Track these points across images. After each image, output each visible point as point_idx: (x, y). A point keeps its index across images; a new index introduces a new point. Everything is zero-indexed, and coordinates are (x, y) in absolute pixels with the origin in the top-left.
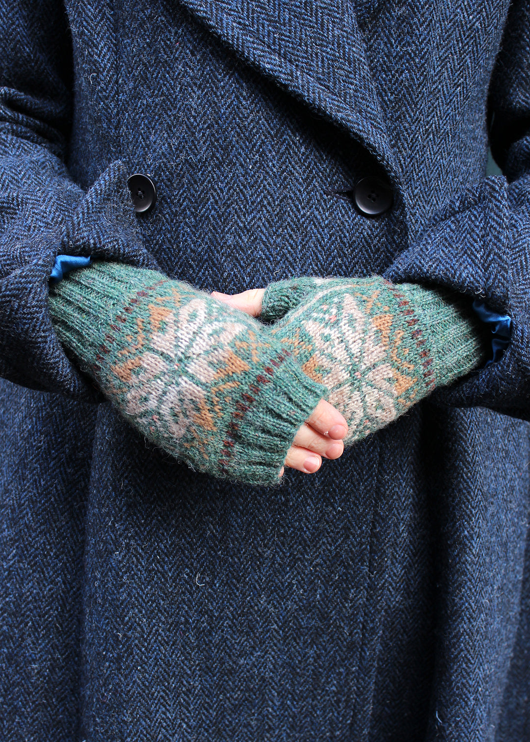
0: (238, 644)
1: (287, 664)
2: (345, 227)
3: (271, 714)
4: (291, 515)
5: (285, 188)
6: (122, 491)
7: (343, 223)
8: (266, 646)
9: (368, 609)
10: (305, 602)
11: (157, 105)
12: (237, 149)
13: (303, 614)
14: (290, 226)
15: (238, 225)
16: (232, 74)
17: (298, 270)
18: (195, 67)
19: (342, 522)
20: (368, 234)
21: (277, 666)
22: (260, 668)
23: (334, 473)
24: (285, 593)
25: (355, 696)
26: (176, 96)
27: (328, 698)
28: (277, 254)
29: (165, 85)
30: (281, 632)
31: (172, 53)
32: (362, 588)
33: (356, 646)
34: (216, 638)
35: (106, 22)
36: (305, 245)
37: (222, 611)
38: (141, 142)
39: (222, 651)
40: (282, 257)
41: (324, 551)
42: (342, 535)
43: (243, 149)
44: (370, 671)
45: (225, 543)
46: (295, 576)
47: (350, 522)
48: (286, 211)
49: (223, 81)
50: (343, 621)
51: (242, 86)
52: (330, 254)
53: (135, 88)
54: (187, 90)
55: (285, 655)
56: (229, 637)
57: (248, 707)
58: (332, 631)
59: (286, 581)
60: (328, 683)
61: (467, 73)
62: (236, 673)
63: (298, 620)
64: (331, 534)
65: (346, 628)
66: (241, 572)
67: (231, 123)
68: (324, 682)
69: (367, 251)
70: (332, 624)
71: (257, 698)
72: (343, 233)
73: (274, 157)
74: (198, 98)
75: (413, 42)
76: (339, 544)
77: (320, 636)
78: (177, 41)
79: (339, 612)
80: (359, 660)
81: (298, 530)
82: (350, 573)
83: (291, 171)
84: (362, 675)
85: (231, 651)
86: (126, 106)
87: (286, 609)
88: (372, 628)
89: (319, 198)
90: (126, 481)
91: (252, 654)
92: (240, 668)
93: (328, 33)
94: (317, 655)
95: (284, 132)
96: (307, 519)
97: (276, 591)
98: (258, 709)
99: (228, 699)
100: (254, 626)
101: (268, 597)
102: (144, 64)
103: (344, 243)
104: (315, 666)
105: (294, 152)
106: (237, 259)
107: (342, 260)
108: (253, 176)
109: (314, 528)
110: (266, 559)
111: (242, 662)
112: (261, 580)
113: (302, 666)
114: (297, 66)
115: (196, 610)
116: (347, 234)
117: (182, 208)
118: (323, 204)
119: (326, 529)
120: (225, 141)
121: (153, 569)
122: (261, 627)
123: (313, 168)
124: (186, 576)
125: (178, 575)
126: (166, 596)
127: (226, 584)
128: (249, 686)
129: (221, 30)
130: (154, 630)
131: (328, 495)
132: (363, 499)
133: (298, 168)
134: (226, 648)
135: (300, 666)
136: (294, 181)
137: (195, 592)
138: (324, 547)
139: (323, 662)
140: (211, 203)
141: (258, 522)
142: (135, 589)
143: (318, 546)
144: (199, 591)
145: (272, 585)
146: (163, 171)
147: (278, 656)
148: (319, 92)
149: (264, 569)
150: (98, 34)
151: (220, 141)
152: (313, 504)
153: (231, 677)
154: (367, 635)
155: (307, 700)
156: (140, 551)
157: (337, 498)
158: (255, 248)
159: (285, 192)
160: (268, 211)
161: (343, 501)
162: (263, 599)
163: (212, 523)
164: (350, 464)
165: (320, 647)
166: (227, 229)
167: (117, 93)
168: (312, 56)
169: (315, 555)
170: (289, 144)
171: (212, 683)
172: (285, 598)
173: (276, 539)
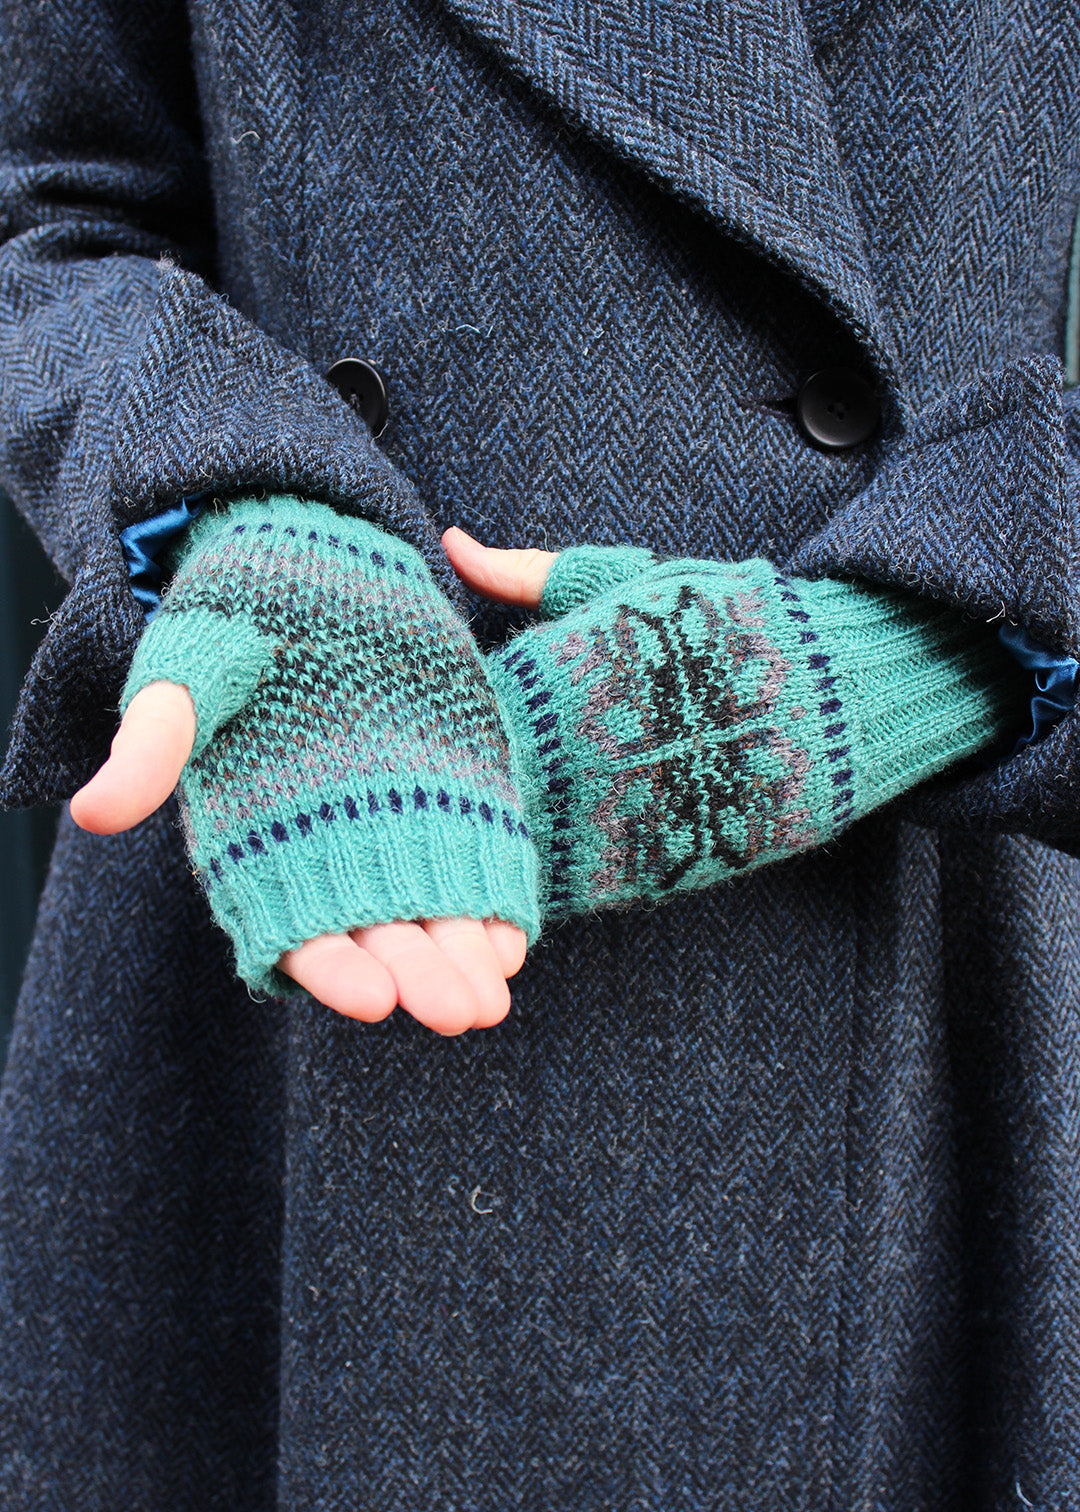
0: (569, 1350)
1: (679, 1405)
2: (780, 474)
4: (676, 1080)
5: (656, 396)
7: (775, 466)
8: (633, 1363)
9: (848, 1283)
10: (714, 1270)
11: (388, 215)
12: (558, 314)
13: (711, 1296)
14: (669, 475)
15: (560, 473)
16: (549, 156)
18: (470, 139)
19: (787, 1093)
20: (826, 487)
21: (657, 1410)
22: (620, 1409)
23: (766, 990)
24: (671, 1249)
25: (830, 1481)
26: (430, 200)
27: (770, 1484)
28: (642, 533)
29: (406, 175)
30: (664, 1335)
31: (420, 109)
33: (826, 1368)
34: (521, 1331)
35: (283, 32)
36: (700, 512)
37: (531, 1274)
38: (353, 291)
39: (533, 1363)
40: (651, 539)
41: (750, 1158)
42: (787, 1123)
43: (570, 314)
44: (860, 1424)
45: (534, 1131)
46: (690, 1214)
47: (803, 1095)
48: (659, 443)
49: (528, 170)
50: (797, 1312)
51: (567, 182)
52: (751, 531)
53: (342, 177)
54: (452, 187)
55: (675, 1385)
56: (547, 1333)
57: (594, 1491)
58: (774, 1335)
59: (671, 1223)
60: (771, 1451)
61: (1045, 145)
62: (566, 1414)
63: (699, 1310)
64: (765, 1121)
65: (805, 1328)
66: (570, 1195)
67: (545, 259)
68: (762, 1448)
70: (773, 1319)
71: (615, 1475)
72: (776, 485)
73: (634, 330)
74: (477, 207)
75: (932, 86)
76: (782, 1146)
77: (750, 1345)
78: (431, 85)
79: (788, 1293)
80: (836, 1398)
81: (695, 1114)
82: (807, 1206)
83: (669, 360)
84: (843, 1433)
85: (554, 1363)
86: (322, 211)
87: (673, 1283)
88: (860, 1326)
89: (727, 414)
91: (600, 1376)
92: (575, 1404)
93: (755, 69)
94: (745, 1388)
95: (655, 277)
96: (712, 1089)
97: (649, 1243)
99: (551, 1468)
100: (604, 1316)
102: (364, 129)
103: (779, 507)
104: (740, 1413)
105: (677, 321)
107: (775, 543)
108: (590, 370)
109: (727, 1108)
110: (626, 1172)
111: (578, 1390)
112: (617, 1217)
113: (713, 1411)
114: (690, 138)
115: (475, 1266)
116: (786, 489)
117: (442, 433)
118: (735, 426)
119: (752, 1111)
120: (533, 296)
121: (385, 1168)
122: (620, 1318)
123: (716, 353)
124: (452, 1191)
125: (436, 1185)
126: (411, 1227)
127: (539, 1217)
128: (596, 1447)
129: (532, 66)
130: (383, 1294)
131: (755, 1036)
132: (827, 1042)
133: (684, 353)
134: (543, 1356)
135: (708, 1410)
136: (676, 380)
137: (471, 1225)
138: (750, 1151)
139: (757, 1404)
140: (504, 425)
141: (606, 1092)
142: (348, 1204)
143: (738, 1149)
144: (481, 1226)
145: (641, 1231)
146: (402, 355)
147: (660, 1386)
148: (736, 194)
149: (621, 1194)
150: (266, 57)
151: (523, 297)
152: (724, 1056)
153: (556, 1423)
154: (849, 1341)
155: (726, 1487)
156: (360, 1129)
157: (773, 1043)
158: (596, 521)
159: (658, 403)
160: (622, 444)
161: (786, 1048)
162: (622, 1259)
163: (506, 1085)
164: (798, 968)
165: (749, 1369)
166: (536, 482)
167: (301, 181)
168: (721, 117)
169: (733, 1167)
170: (665, 304)
171: (515, 1430)
172: (669, 1259)
173: (646, 1130)
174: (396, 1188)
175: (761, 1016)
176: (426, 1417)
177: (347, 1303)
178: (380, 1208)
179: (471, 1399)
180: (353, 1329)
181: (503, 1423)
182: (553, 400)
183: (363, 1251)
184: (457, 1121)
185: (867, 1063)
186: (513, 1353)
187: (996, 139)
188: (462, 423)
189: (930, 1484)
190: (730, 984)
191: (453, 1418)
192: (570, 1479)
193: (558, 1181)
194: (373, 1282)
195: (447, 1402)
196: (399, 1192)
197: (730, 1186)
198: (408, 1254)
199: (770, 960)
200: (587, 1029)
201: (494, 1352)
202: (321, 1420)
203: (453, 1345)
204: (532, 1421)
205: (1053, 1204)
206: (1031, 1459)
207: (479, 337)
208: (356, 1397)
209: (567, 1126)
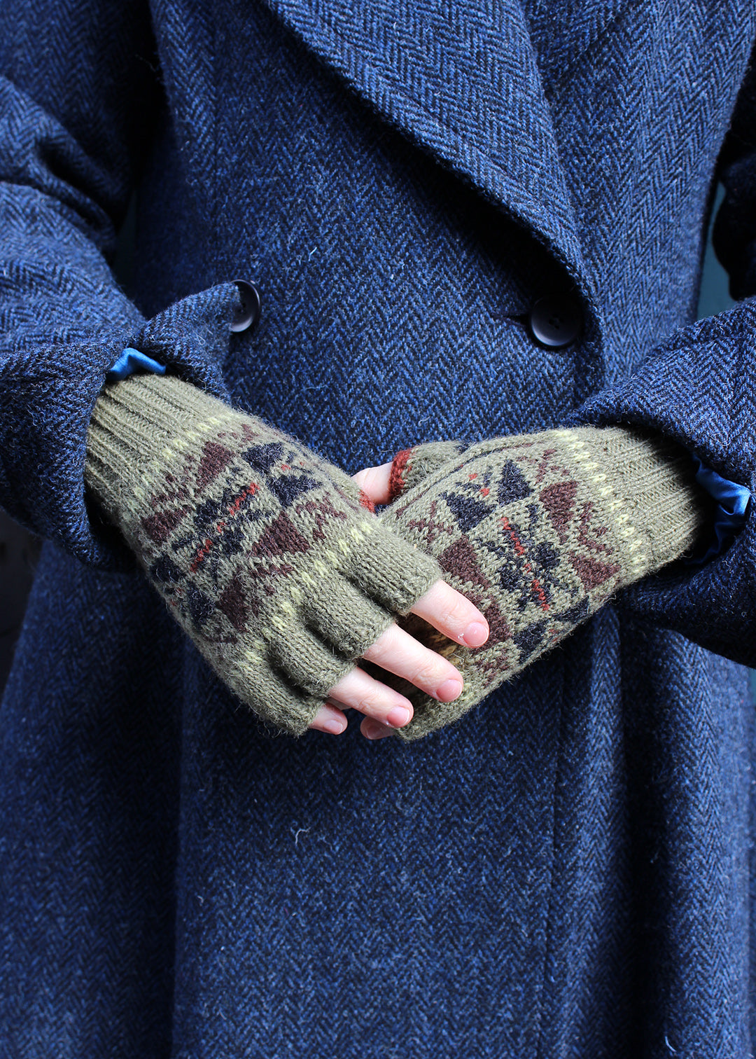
0: (369, 937)
1: (441, 975)
2: (517, 362)
3: (419, 1046)
4: (442, 760)
5: (438, 307)
7: (515, 356)
8: (410, 947)
9: (554, 898)
10: (465, 886)
11: (268, 187)
12: (375, 252)
13: (463, 903)
14: (443, 359)
15: (372, 356)
16: (372, 150)
17: (452, 419)
18: (323, 138)
19: (515, 772)
20: (548, 371)
21: (426, 978)
22: (402, 977)
24: (436, 871)
25: (540, 1029)
26: (295, 177)
27: (500, 1029)
28: (425, 397)
29: (280, 161)
30: (431, 928)
31: (292, 118)
32: (545, 867)
33: (539, 954)
35: (204, 70)
36: (463, 385)
37: (344, 887)
38: (244, 237)
39: (345, 945)
40: (431, 401)
41: (490, 813)
42: (515, 791)
43: (383, 253)
44: (560, 991)
45: (348, 790)
46: (450, 848)
47: (526, 773)
48: (438, 338)
49: (360, 158)
50: (519, 916)
51: (386, 167)
52: (496, 399)
53: (239, 163)
54: (310, 168)
55: (438, 961)
56: (355, 926)
57: (384, 1033)
58: (504, 930)
60: (501, 1007)
61: (687, 160)
62: (366, 981)
63: (455, 912)
64: (500, 789)
65: (524, 927)
66: (372, 833)
68: (494, 1006)
69: (547, 395)
70: (504, 920)
71: (398, 1022)
72: (515, 369)
74: (325, 182)
75: (617, 117)
76: (511, 804)
77: (488, 936)
78: (300, 103)
79: (514, 902)
80: (545, 974)
81: (453, 782)
82: (527, 847)
83: (446, 284)
84: (549, 997)
85: (359, 946)
86: (227, 186)
87: (438, 893)
88: (561, 928)
89: (483, 321)
91: (389, 955)
92: (372, 974)
93: (507, 95)
94: (484, 965)
95: (439, 230)
96: (465, 766)
97: (423, 867)
98: (400, 1038)
99: (356, 1018)
100: (392, 914)
101: (412, 874)
102: (255, 132)
103: (516, 385)
104: (481, 981)
106: (369, 402)
107: (512, 407)
108: (395, 290)
109: (475, 779)
110: (407, 819)
111: (374, 965)
112: (401, 849)
113: (463, 979)
114: (464, 136)
115: (307, 881)
116: (521, 372)
117: (296, 329)
118: (488, 330)
119: (492, 781)
120: (359, 240)
121: (248, 816)
122: (403, 916)
123: (477, 282)
125: (282, 828)
126: (265, 856)
127: (350, 847)
128: (386, 1004)
129: (362, 85)
130: (246, 901)
131: (494, 733)
132: (543, 738)
133: (456, 281)
134: (352, 942)
135: (459, 979)
136: (450, 297)
137: (305, 854)
138: (490, 808)
139: (492, 975)
140: (337, 324)
141: (395, 765)
142: (223, 840)
143: (482, 806)
144: (312, 854)
145: (417, 858)
146: (273, 277)
147: (428, 961)
148: (492, 174)
149: (404, 833)
151: (353, 240)
152: (474, 745)
153: (360, 987)
154: (553, 937)
155: (471, 1030)
156: (232, 791)
157: (506, 737)
158: (395, 388)
159: (438, 313)
161: (515, 741)
162: (404, 877)
163: (330, 760)
165: (488, 953)
166: (357, 361)
168: (484, 124)
169: (478, 818)
170: (445, 247)
171: (333, 992)
172: (435, 878)
173: (422, 792)
174: (256, 830)
175: (498, 719)
176: (274, 984)
177: (222, 907)
178: (245, 843)
179: (304, 971)
180: (226, 925)
181: (324, 987)
183: (233, 872)
184: (297, 785)
186: (332, 940)
187: (660, 154)
188: (310, 322)
189: (610, 1036)
191: (291, 984)
192: (369, 1024)
193: (363, 824)
194: (240, 893)
195: (288, 973)
196: (258, 832)
197: (477, 830)
198: (263, 874)
201: (320, 938)
203: (292, 935)
204: (344, 985)
205: (692, 852)
206: (675, 1020)
207: (323, 266)
208: (227, 971)
209: (369, 789)
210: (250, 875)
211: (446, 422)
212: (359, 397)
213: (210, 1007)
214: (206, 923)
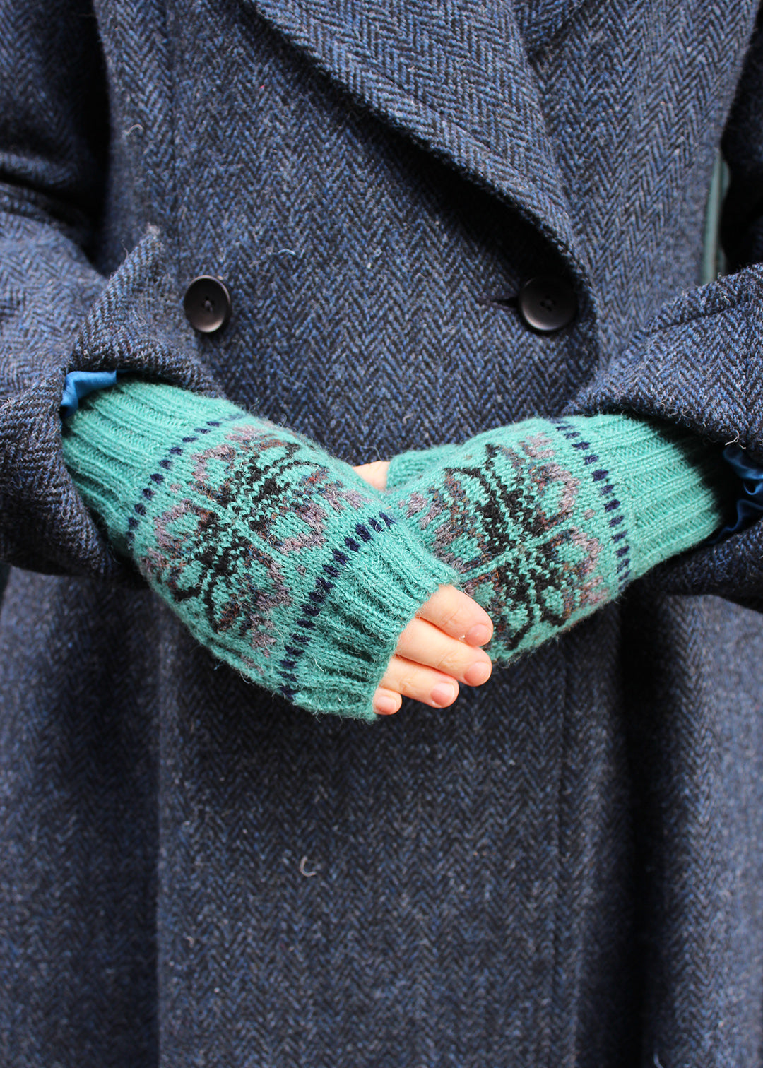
0: (371, 966)
1: (446, 999)
2: (506, 350)
4: (440, 774)
5: (419, 295)
6: (193, 735)
7: (503, 344)
8: (415, 972)
9: (561, 910)
10: (468, 904)
11: (232, 175)
12: (349, 240)
13: (467, 922)
14: (427, 351)
15: (351, 351)
16: (343, 130)
17: (439, 413)
18: (288, 121)
19: (517, 781)
20: (540, 358)
21: (432, 1003)
22: (407, 1005)
23: (501, 710)
24: (439, 891)
25: (549, 1043)
26: (260, 164)
28: (409, 392)
29: (243, 147)
30: (435, 951)
31: (253, 100)
32: (550, 878)
33: (547, 967)
35: (157, 54)
36: (449, 377)
37: (343, 916)
38: (209, 230)
39: (346, 978)
40: (415, 395)
41: (492, 826)
42: (517, 802)
43: (358, 240)
44: (568, 1004)
45: (343, 814)
46: (452, 866)
47: (528, 782)
48: (421, 329)
49: (328, 140)
50: (526, 930)
51: (355, 148)
52: (485, 390)
53: (198, 151)
54: (276, 154)
55: (443, 984)
56: (356, 956)
58: (510, 946)
59: (438, 873)
60: (509, 1025)
62: (369, 1011)
63: (459, 932)
64: (502, 801)
65: (531, 941)
66: (369, 858)
67: (340, 202)
68: (502, 1025)
69: (538, 383)
70: (509, 936)
71: (404, 1051)
72: (503, 358)
73: (403, 251)
74: (293, 167)
75: (614, 82)
76: (514, 817)
77: (494, 954)
78: (261, 84)
79: (519, 918)
80: (552, 987)
81: (453, 797)
82: (532, 858)
83: (427, 271)
84: (557, 1011)
85: (360, 977)
86: (187, 177)
87: (440, 915)
88: (569, 939)
89: (468, 308)
90: (198, 722)
91: (392, 983)
92: (375, 1004)
93: (486, 65)
94: (490, 983)
95: (417, 214)
96: (465, 779)
97: (424, 888)
99: (360, 1051)
100: (394, 940)
101: (413, 896)
102: (213, 116)
103: (505, 373)
104: (488, 1000)
105: (434, 244)
106: (349, 398)
107: (502, 398)
108: (373, 279)
109: (476, 792)
110: (407, 839)
111: (378, 994)
112: (401, 871)
113: (469, 1000)
114: (442, 113)
115: (304, 914)
116: (510, 360)
117: (269, 326)
118: (474, 317)
119: (493, 794)
120: (332, 228)
121: (238, 849)
122: (404, 942)
123: (460, 266)
124: (286, 861)
125: (275, 859)
126: (258, 889)
127: (348, 875)
128: (391, 1033)
129: (331, 64)
130: (240, 937)
131: (494, 742)
132: (545, 745)
133: (438, 266)
134: (353, 973)
135: (465, 1000)
136: (433, 284)
138: (491, 821)
139: (499, 994)
140: (312, 319)
141: (392, 784)
142: (212, 875)
143: (483, 819)
144: (308, 884)
145: (418, 880)
146: (241, 272)
147: (433, 986)
148: (474, 151)
149: (404, 855)
150: (145, 73)
151: (325, 229)
152: (473, 756)
153: (363, 1018)
154: (561, 949)
155: (479, 1052)
156: (219, 822)
157: (506, 746)
158: (376, 384)
159: (419, 301)
160: (395, 330)
161: (516, 750)
162: (406, 900)
163: (322, 783)
164: (524, 694)
165: (494, 971)
166: (334, 357)
167: (173, 158)
168: (463, 98)
169: (480, 832)
170: (424, 232)
171: (334, 1026)
172: (438, 897)
173: (420, 809)
174: (247, 862)
175: (498, 728)
176: (273, 1024)
177: (214, 946)
178: (236, 877)
179: (304, 1007)
180: (219, 964)
181: (326, 1022)
182: (346, 300)
183: (224, 909)
184: (288, 812)
185: (573, 760)
186: (332, 973)
188: (283, 318)
190: (476, 706)
191: (291, 1022)
192: (374, 1057)
193: (361, 849)
194: (232, 930)
195: (287, 1011)
196: (248, 865)
197: (479, 845)
198: (257, 909)
199: (504, 690)
200: (378, 741)
201: (319, 973)
202: (198, 1033)
203: (290, 971)
204: (346, 1020)
206: (665, 1039)
207: (295, 258)
208: (223, 1014)
209: (366, 810)
210: (242, 910)
211: (432, 418)
212: (338, 395)
213: (206, 1055)
214: (198, 964)
